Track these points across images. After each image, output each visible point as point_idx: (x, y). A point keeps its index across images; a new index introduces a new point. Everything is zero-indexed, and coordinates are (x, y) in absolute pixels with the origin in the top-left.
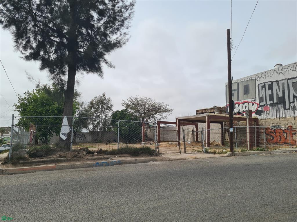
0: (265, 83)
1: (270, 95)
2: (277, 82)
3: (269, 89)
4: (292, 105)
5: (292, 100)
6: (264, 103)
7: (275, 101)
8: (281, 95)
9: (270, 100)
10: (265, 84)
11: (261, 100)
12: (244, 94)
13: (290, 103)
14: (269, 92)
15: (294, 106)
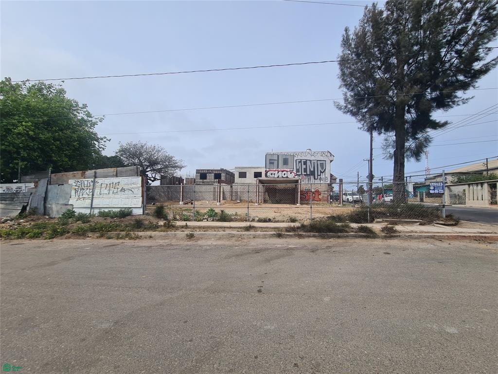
0: (301, 160)
1: (304, 169)
2: (310, 161)
3: (304, 164)
4: (319, 177)
5: (319, 174)
6: (300, 173)
7: (308, 173)
8: (312, 170)
9: (304, 172)
11: (298, 171)
12: (284, 165)
13: (318, 175)
14: (304, 167)
15: (320, 178)
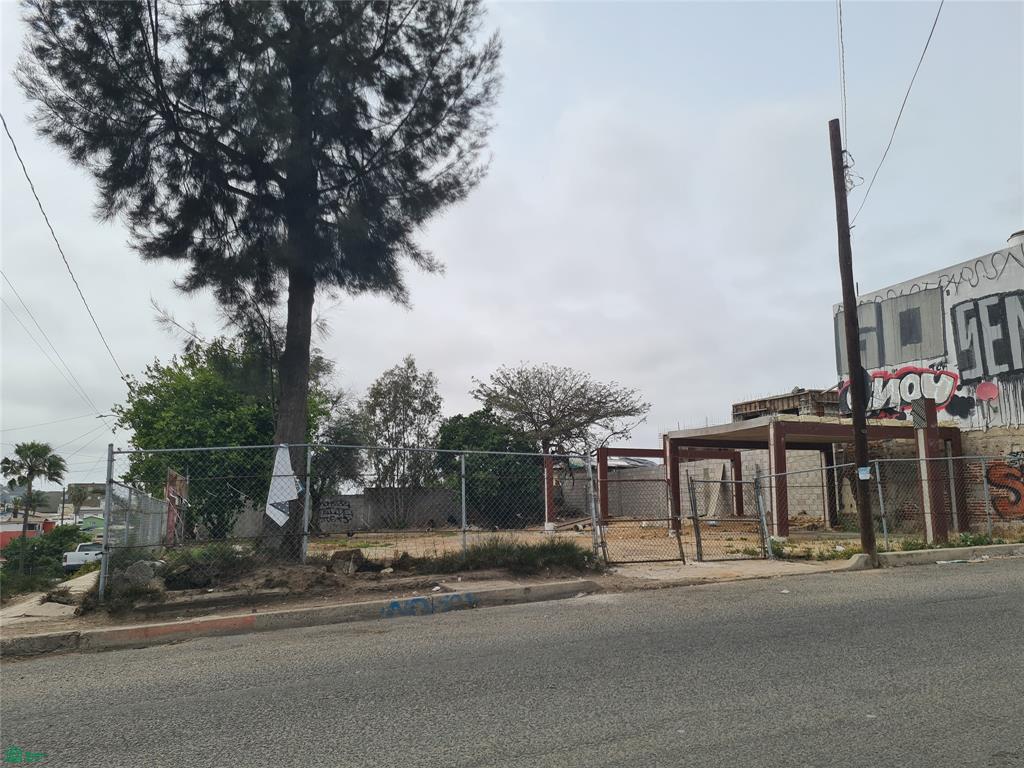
0: (975, 302)
1: (996, 343)
2: (1022, 295)
3: (993, 322)
6: (978, 372)
7: (1018, 364)
9: (999, 362)
10: (976, 305)
11: (965, 360)
12: (904, 343)
14: (993, 333)
